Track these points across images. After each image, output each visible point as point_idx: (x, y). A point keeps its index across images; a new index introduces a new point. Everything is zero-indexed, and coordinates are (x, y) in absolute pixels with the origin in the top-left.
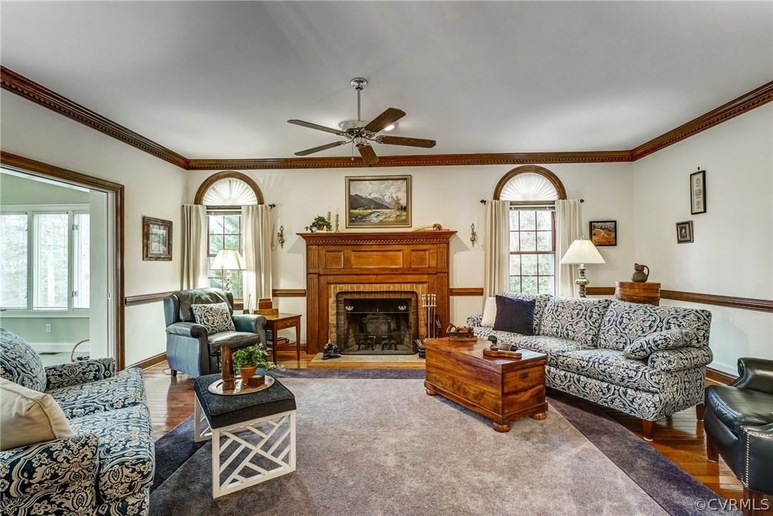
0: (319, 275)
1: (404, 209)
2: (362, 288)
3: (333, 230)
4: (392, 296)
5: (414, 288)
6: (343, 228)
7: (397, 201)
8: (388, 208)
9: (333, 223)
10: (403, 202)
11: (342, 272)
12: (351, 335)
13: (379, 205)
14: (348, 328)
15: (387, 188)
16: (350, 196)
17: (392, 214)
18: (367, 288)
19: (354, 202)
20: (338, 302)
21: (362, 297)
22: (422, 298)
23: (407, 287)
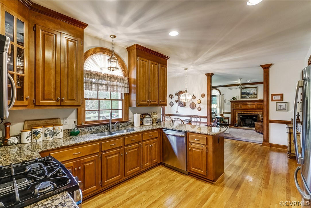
0: (234, 109)
1: (256, 94)
2: (244, 112)
3: (237, 100)
4: (252, 115)
5: (258, 113)
6: (240, 99)
7: (254, 93)
8: (251, 94)
9: (237, 98)
10: (256, 93)
11: (239, 109)
12: (242, 123)
13: (248, 94)
14: (241, 121)
15: (251, 90)
16: (242, 92)
17: (253, 96)
18: (246, 113)
19: (242, 93)
20: (238, 115)
21: (244, 114)
22: (260, 115)
23: (256, 113)
